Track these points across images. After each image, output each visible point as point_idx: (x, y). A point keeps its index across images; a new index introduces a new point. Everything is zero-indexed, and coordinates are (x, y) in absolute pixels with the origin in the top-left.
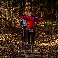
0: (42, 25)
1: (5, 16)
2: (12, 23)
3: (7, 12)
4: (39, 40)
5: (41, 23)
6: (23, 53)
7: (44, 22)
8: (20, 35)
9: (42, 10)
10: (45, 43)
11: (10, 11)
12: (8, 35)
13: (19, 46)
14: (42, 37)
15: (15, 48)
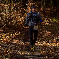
0: (47, 23)
1: (5, 14)
2: (13, 21)
3: (7, 9)
4: (44, 40)
5: (46, 21)
6: (26, 55)
7: (50, 20)
8: (22, 34)
9: (47, 6)
10: (51, 43)
11: (10, 7)
12: (9, 35)
13: (22, 47)
14: (48, 37)
15: (17, 49)
